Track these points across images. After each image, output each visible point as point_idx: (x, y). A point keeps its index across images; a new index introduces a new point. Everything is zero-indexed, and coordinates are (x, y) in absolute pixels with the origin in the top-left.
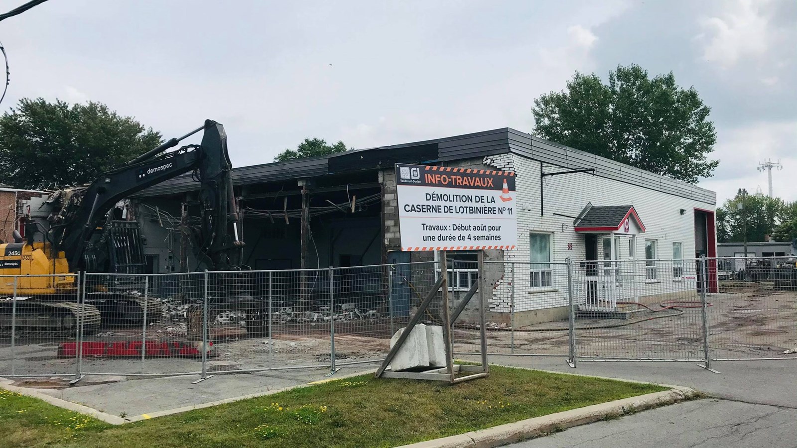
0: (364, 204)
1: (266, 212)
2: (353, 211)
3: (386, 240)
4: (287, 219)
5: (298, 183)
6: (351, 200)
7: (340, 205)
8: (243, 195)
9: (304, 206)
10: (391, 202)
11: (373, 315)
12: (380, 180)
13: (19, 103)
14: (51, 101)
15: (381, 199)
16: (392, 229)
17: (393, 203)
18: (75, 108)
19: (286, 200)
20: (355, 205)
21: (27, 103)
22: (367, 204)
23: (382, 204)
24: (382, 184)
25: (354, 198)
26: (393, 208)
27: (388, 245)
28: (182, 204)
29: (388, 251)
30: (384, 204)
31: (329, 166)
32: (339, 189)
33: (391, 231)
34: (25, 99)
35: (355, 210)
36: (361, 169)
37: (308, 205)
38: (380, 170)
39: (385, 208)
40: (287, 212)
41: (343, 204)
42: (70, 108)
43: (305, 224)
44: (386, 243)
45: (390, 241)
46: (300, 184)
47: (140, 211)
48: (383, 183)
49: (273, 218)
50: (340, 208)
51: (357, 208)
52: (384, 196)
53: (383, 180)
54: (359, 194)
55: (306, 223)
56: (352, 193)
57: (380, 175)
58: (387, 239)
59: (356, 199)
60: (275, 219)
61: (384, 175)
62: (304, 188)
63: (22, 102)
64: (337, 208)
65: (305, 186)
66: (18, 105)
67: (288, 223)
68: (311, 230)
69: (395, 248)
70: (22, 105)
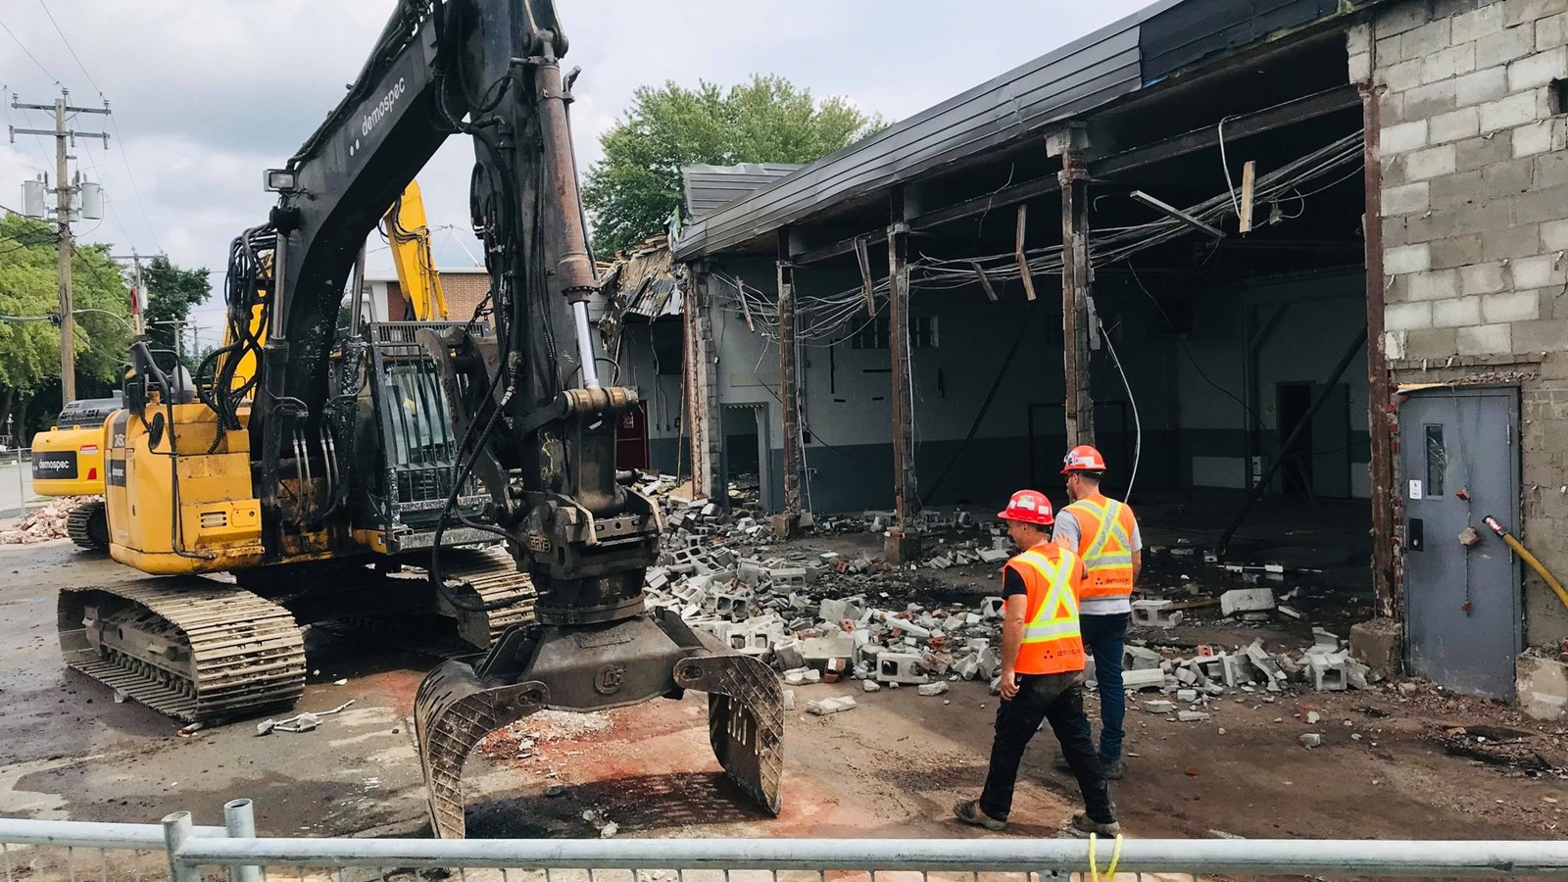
0: (1291, 193)
1: (969, 266)
2: (1245, 226)
3: (1390, 341)
4: (1028, 283)
5: (1048, 147)
6: (1238, 183)
7: (1192, 209)
8: (906, 217)
9: (1067, 229)
10: (1412, 160)
11: (1332, 674)
12: (1357, 69)
13: (634, 97)
14: (690, 86)
15: (1361, 159)
16: (1420, 287)
17: (1421, 163)
18: (734, 94)
19: (1022, 215)
20: (1255, 200)
21: (648, 96)
22: (1302, 187)
23: (1368, 179)
24: (1368, 85)
25: (1249, 170)
26: (1424, 186)
27: (1399, 361)
28: (778, 263)
29: (1403, 388)
30: (1378, 176)
31: (1143, 54)
32: (1189, 144)
33: (1414, 294)
34: (644, 87)
35: (1255, 220)
36: (1266, 35)
37: (1085, 224)
38: (1351, 20)
39: (1384, 193)
40: (1028, 257)
41: (1207, 203)
42: (723, 98)
43: (1076, 295)
44: (1392, 349)
45: (1410, 342)
46: (1053, 148)
47: (711, 291)
48: (1370, 81)
49: (991, 283)
50: (1194, 220)
51: (1260, 212)
52: (1375, 139)
53: (1373, 67)
54: (1268, 152)
55: (1078, 291)
56: (1239, 152)
57: (1357, 44)
58: (1396, 336)
59: (1258, 174)
60: (995, 285)
61: (1374, 42)
62: (1066, 163)
63: (639, 94)
64: (1184, 221)
65: (1070, 153)
66: (634, 101)
67: (1032, 296)
68: (1099, 314)
69: (1435, 375)
70: (639, 101)
